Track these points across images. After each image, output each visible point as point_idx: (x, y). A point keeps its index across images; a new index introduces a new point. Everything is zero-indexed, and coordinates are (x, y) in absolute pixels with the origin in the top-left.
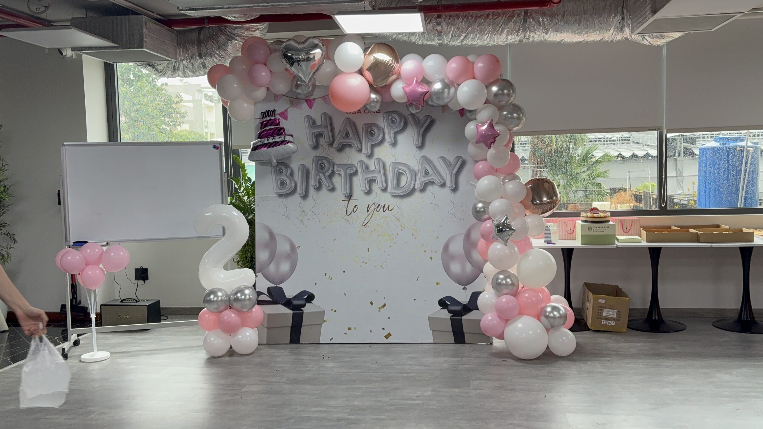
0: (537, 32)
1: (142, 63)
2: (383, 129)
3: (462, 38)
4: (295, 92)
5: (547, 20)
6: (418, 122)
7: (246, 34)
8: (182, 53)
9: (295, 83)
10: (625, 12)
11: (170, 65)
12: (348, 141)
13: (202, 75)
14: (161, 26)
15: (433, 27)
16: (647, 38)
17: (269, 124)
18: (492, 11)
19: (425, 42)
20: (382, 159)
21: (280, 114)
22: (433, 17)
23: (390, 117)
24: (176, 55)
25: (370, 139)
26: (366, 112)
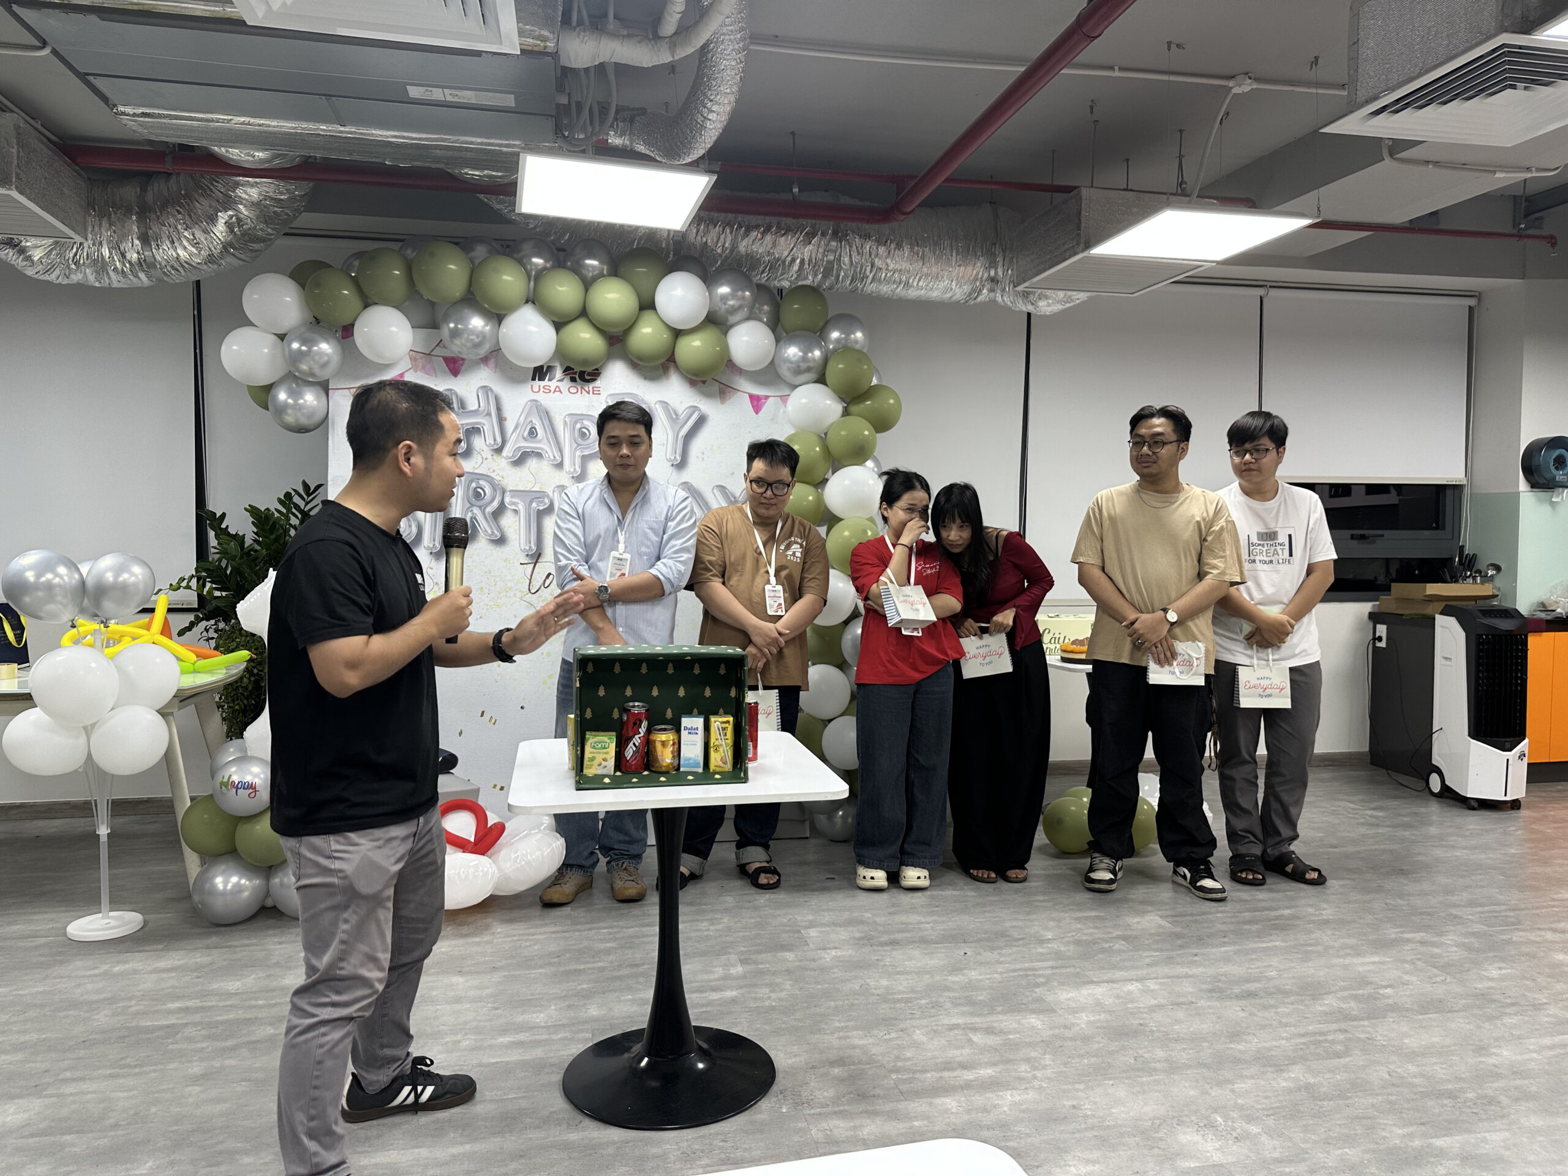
6: (674, 416)
12: (534, 445)
25: (579, 445)
26: (571, 390)
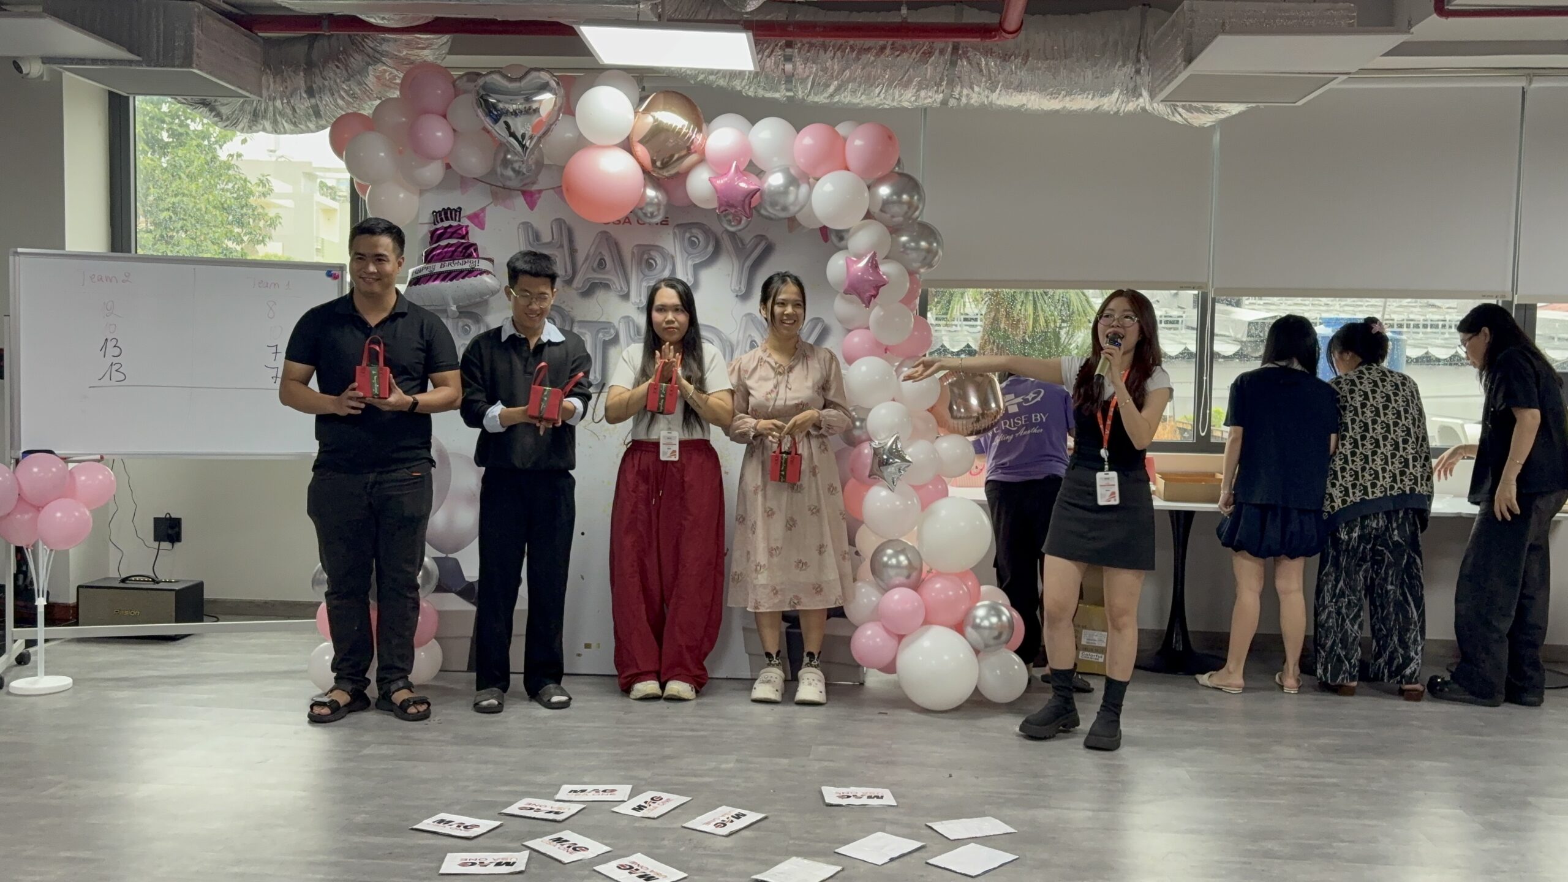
0: (975, 87)
1: (189, 98)
2: (673, 257)
3: (832, 89)
4: (502, 175)
5: (995, 64)
6: (740, 246)
7: (404, 53)
8: (272, 85)
9: (502, 155)
10: (1143, 58)
11: (246, 105)
12: (603, 276)
13: (312, 132)
14: (231, 26)
15: (777, 64)
16: (1180, 110)
17: (445, 236)
18: (890, 41)
19: (761, 93)
21: (470, 218)
22: (777, 45)
23: (688, 235)
24: (260, 87)
25: (645, 275)
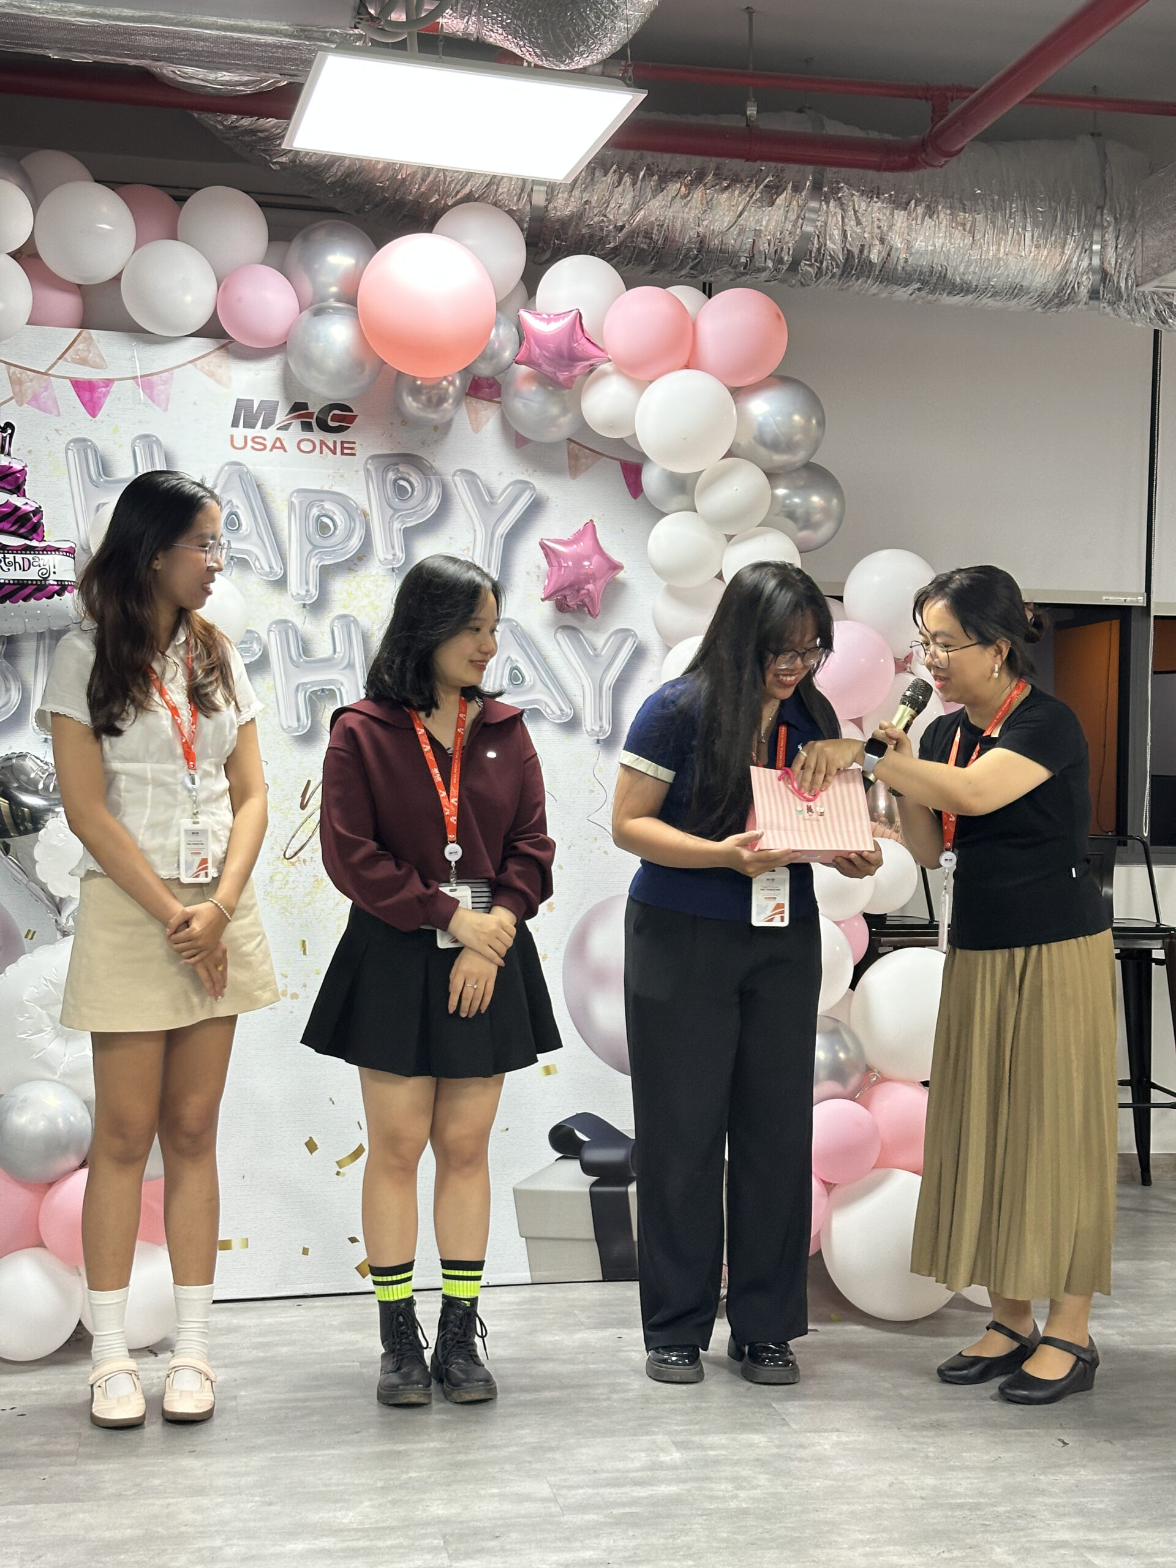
6: (487, 499)
12: (237, 545)
20: (358, 619)
23: (391, 476)
25: (315, 547)
26: (302, 447)
